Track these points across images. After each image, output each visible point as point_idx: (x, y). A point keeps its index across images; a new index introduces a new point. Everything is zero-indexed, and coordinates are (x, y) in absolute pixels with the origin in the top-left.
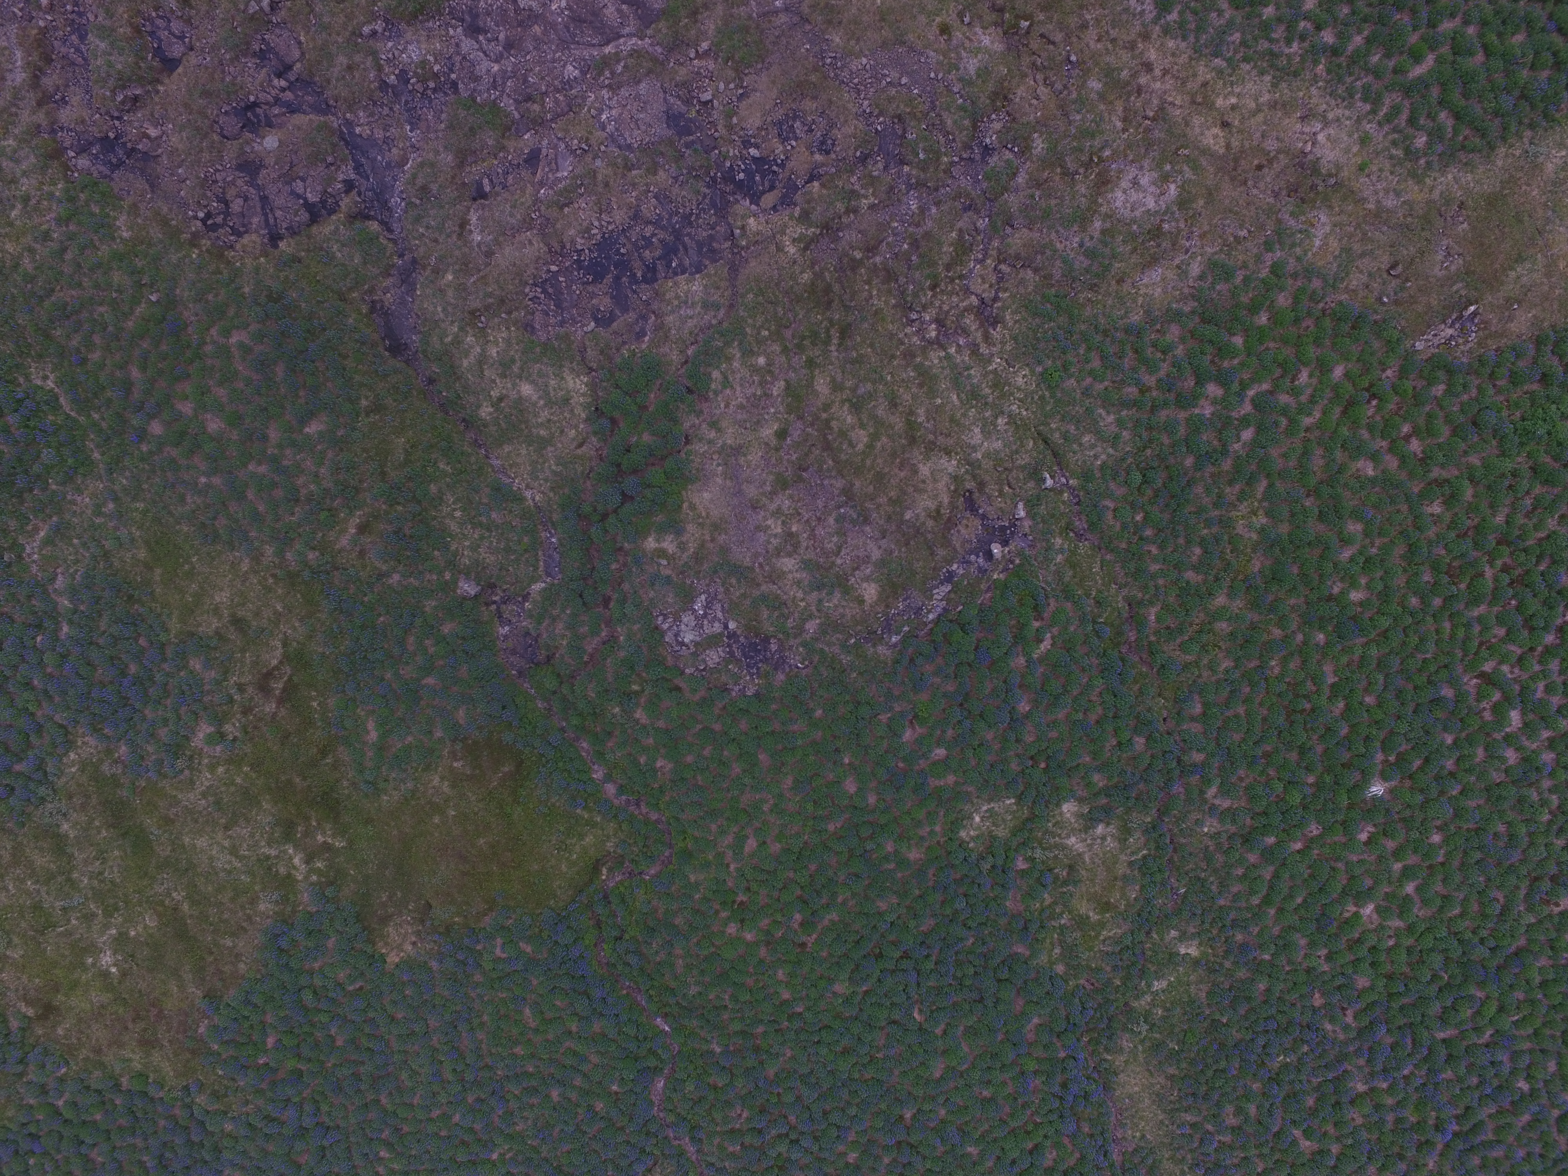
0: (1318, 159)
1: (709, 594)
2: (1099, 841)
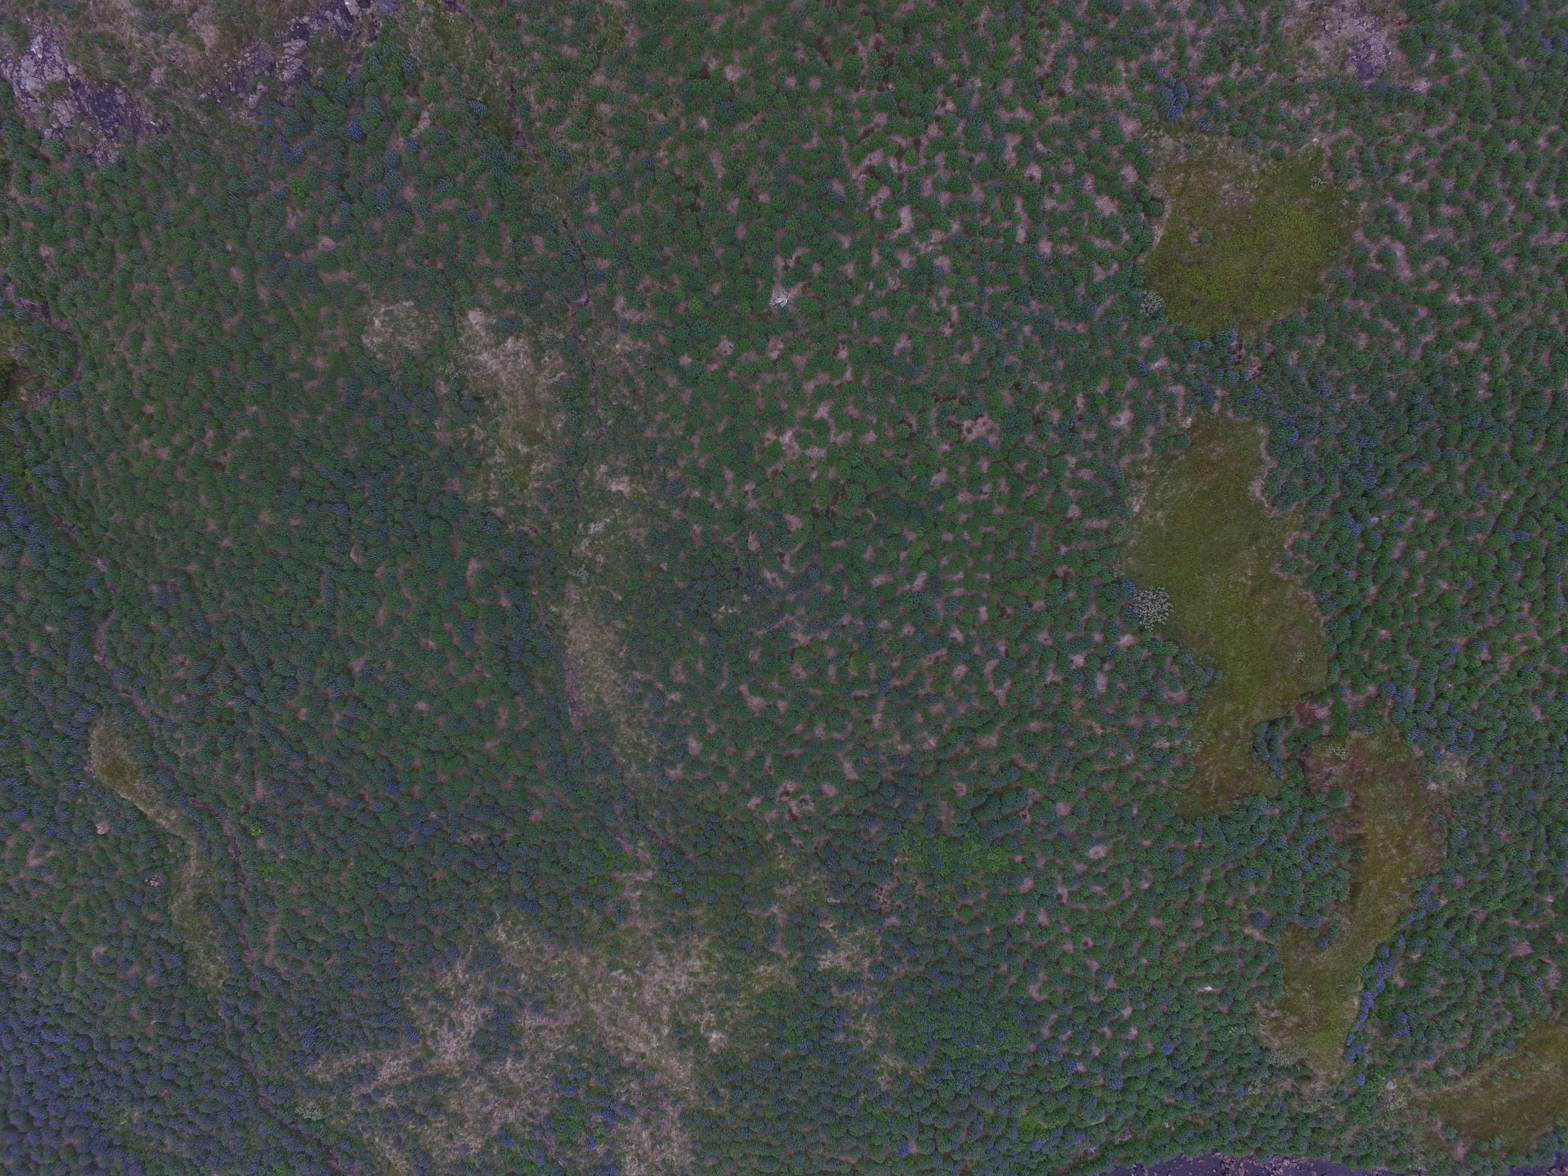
1: (45, 35)
2: (512, 358)
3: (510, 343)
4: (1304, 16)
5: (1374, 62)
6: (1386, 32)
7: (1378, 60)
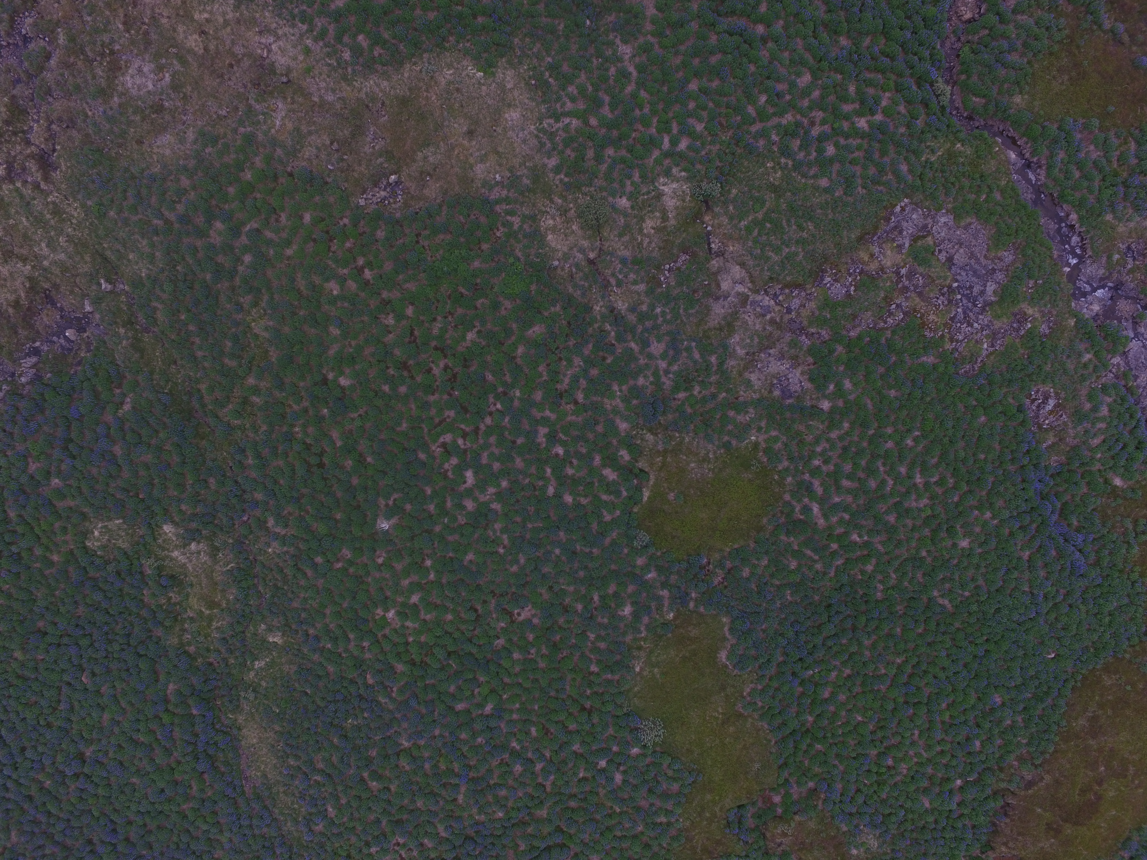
0: (273, 62)
2: (195, 555)
3: (193, 546)
4: (742, 359)
5: (792, 388)
6: (800, 369)
7: (795, 387)
